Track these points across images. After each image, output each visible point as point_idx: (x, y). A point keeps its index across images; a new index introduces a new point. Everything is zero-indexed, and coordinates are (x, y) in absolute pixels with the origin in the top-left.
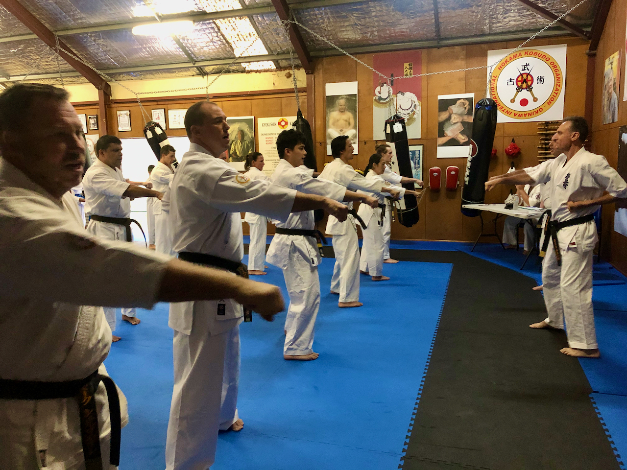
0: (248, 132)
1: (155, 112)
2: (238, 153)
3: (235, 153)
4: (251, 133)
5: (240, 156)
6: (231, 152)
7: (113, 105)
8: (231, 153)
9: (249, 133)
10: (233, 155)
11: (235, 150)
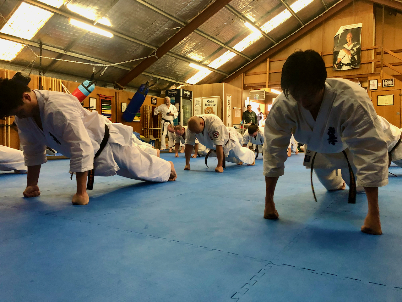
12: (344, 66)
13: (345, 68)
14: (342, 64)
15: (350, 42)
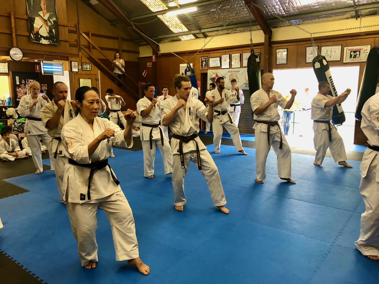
1: (309, 49)
7: (273, 46)
12: (42, 38)
13: (44, 42)
14: (39, 36)
15: (45, 11)
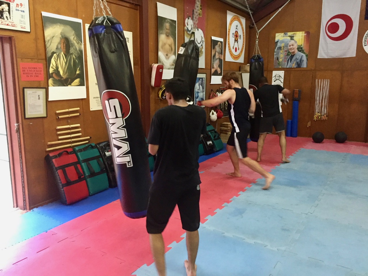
0: (75, 42)
2: (61, 73)
3: (57, 71)
4: (78, 43)
5: (64, 77)
6: (51, 70)
8: (51, 72)
9: (76, 44)
10: (54, 75)
11: (57, 68)
